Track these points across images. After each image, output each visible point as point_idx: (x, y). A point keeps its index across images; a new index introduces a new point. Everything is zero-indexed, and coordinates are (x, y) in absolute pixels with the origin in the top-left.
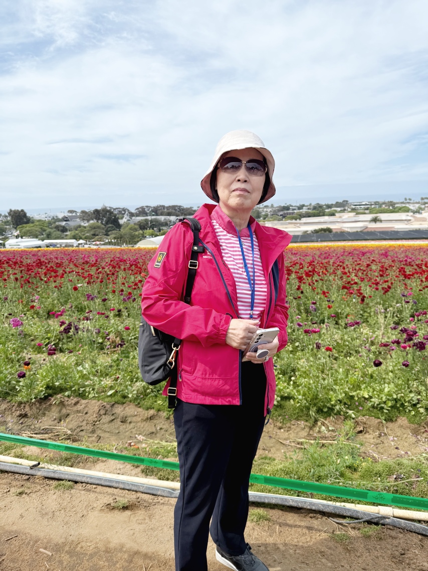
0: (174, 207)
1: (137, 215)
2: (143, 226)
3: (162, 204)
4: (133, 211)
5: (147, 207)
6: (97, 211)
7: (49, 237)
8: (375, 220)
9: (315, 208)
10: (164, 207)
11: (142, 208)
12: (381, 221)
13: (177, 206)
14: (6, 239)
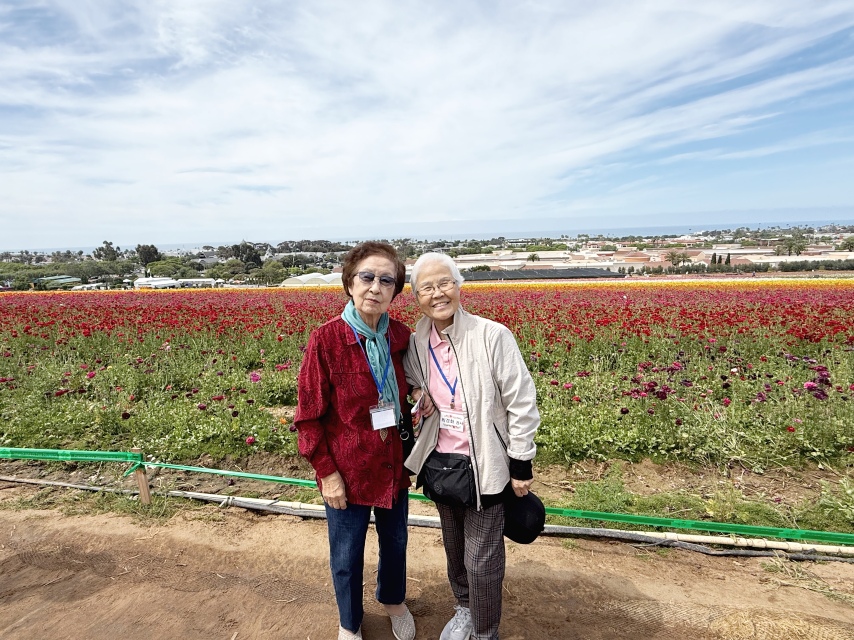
1: (280, 251)
2: (287, 263)
4: (276, 246)
5: (291, 242)
6: (236, 248)
7: (183, 275)
8: (533, 258)
9: (470, 245)
10: (309, 242)
11: (285, 243)
12: (539, 259)
13: (323, 241)
14: (135, 277)
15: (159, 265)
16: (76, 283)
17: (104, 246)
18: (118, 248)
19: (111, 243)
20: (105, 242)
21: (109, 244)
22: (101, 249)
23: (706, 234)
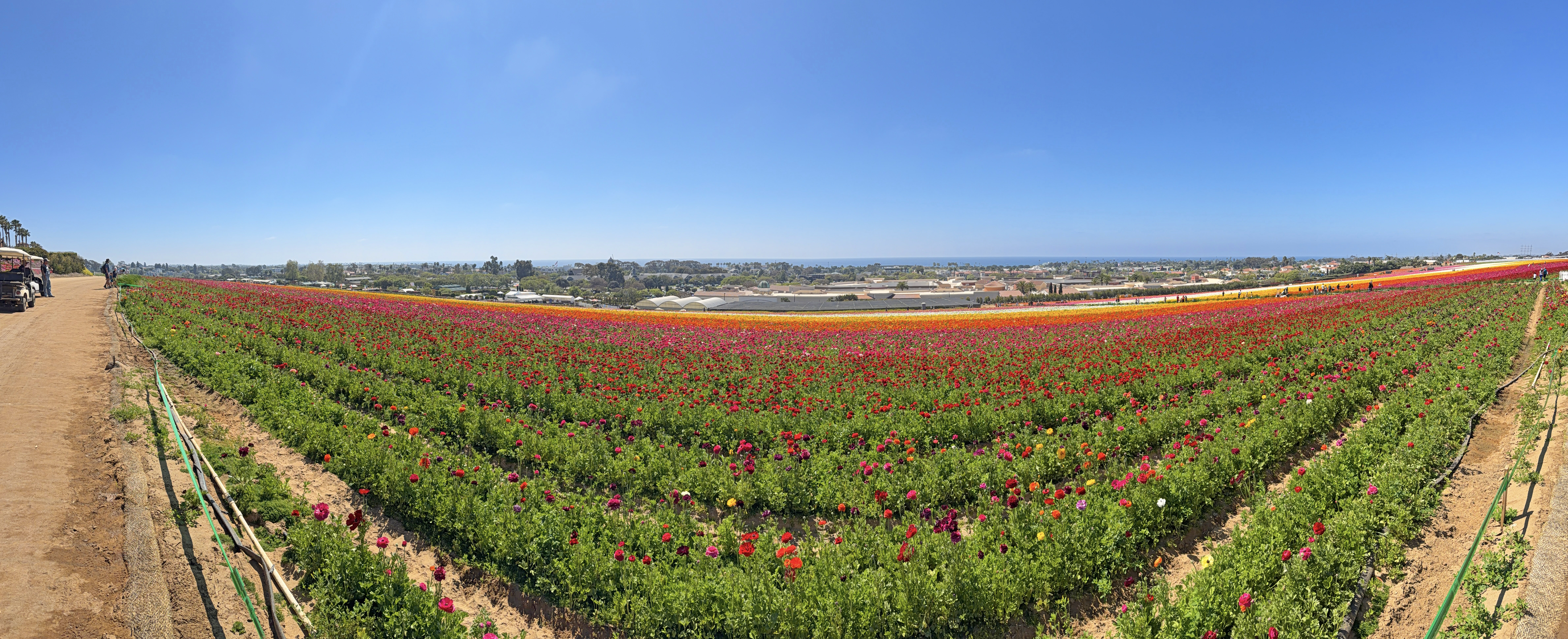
0: (688, 263)
1: (647, 270)
2: (649, 284)
3: (675, 258)
4: (642, 265)
5: (659, 261)
6: (601, 266)
7: (547, 292)
8: (902, 287)
10: (677, 262)
11: (653, 263)
12: (907, 288)
13: (692, 262)
14: (508, 290)
15: (529, 280)
16: (462, 292)
17: (491, 260)
18: (501, 263)
19: (496, 258)
20: (492, 257)
21: (494, 259)
22: (488, 263)
23: (1050, 265)
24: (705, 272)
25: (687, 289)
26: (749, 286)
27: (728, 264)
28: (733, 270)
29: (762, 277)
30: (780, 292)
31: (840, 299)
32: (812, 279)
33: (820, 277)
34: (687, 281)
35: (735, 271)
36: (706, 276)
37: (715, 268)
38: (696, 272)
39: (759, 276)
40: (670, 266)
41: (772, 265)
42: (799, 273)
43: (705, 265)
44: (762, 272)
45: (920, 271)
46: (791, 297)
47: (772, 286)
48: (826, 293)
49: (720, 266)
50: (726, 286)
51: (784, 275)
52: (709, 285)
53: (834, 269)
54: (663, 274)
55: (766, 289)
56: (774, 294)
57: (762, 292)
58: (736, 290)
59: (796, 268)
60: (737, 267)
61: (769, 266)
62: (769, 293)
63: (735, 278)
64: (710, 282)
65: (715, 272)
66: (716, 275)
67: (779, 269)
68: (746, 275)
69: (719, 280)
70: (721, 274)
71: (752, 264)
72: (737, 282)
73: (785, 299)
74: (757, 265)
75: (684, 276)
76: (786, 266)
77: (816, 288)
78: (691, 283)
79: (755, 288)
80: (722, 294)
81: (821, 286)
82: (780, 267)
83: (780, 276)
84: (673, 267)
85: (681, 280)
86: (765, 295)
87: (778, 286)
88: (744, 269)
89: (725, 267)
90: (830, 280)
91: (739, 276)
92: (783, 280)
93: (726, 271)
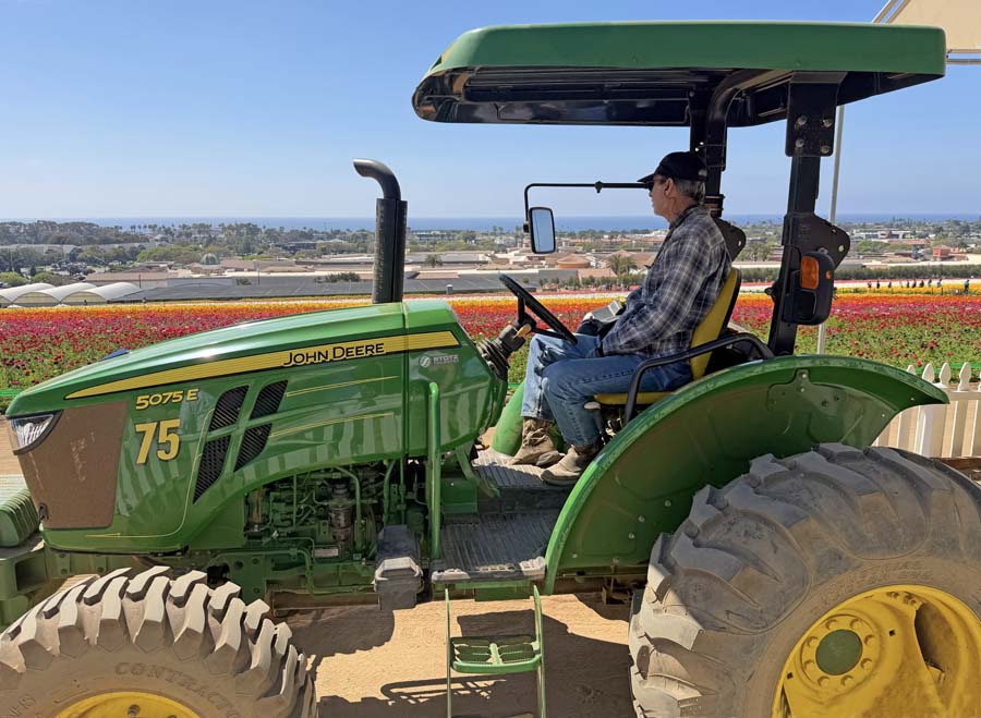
8: (433, 262)
12: (441, 264)
13: (83, 224)
24: (106, 241)
25: (74, 271)
26: (186, 262)
27: (153, 227)
28: (158, 237)
29: (211, 247)
30: (237, 270)
31: (333, 279)
32: (294, 249)
33: (308, 246)
34: (73, 257)
35: (162, 239)
36: (108, 248)
37: (126, 234)
38: (90, 241)
39: (207, 246)
40: (38, 231)
41: (230, 227)
42: (276, 240)
43: (108, 229)
44: (211, 241)
45: (470, 238)
46: (254, 278)
47: (226, 262)
48: (312, 270)
49: (137, 230)
50: (146, 263)
51: (248, 244)
52: (116, 263)
53: (335, 233)
54: (23, 246)
55: (214, 267)
56: (228, 274)
57: (206, 272)
58: (162, 270)
59: (270, 233)
60: (168, 231)
61: (224, 229)
62: (218, 272)
63: (161, 251)
64: (117, 258)
65: (126, 241)
66: (128, 246)
67: (241, 235)
68: (184, 244)
69: (134, 254)
70: (137, 245)
71: (195, 226)
72: (165, 257)
73: (244, 281)
74: (203, 228)
75: (68, 249)
76: (252, 229)
77: (297, 263)
78: (82, 260)
79: (197, 265)
80: (135, 276)
81: (308, 259)
82: (244, 230)
83: (241, 246)
84: (44, 234)
85: (61, 256)
86: (213, 275)
87: (237, 261)
88: (180, 235)
89: (148, 232)
90: (325, 251)
91: (171, 247)
92: (247, 250)
93: (147, 240)
